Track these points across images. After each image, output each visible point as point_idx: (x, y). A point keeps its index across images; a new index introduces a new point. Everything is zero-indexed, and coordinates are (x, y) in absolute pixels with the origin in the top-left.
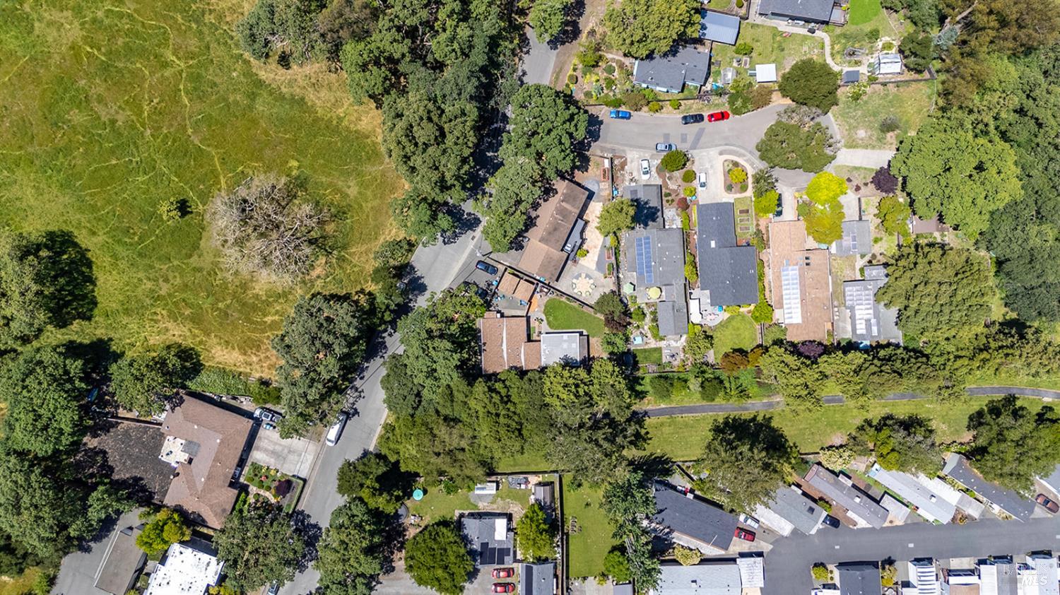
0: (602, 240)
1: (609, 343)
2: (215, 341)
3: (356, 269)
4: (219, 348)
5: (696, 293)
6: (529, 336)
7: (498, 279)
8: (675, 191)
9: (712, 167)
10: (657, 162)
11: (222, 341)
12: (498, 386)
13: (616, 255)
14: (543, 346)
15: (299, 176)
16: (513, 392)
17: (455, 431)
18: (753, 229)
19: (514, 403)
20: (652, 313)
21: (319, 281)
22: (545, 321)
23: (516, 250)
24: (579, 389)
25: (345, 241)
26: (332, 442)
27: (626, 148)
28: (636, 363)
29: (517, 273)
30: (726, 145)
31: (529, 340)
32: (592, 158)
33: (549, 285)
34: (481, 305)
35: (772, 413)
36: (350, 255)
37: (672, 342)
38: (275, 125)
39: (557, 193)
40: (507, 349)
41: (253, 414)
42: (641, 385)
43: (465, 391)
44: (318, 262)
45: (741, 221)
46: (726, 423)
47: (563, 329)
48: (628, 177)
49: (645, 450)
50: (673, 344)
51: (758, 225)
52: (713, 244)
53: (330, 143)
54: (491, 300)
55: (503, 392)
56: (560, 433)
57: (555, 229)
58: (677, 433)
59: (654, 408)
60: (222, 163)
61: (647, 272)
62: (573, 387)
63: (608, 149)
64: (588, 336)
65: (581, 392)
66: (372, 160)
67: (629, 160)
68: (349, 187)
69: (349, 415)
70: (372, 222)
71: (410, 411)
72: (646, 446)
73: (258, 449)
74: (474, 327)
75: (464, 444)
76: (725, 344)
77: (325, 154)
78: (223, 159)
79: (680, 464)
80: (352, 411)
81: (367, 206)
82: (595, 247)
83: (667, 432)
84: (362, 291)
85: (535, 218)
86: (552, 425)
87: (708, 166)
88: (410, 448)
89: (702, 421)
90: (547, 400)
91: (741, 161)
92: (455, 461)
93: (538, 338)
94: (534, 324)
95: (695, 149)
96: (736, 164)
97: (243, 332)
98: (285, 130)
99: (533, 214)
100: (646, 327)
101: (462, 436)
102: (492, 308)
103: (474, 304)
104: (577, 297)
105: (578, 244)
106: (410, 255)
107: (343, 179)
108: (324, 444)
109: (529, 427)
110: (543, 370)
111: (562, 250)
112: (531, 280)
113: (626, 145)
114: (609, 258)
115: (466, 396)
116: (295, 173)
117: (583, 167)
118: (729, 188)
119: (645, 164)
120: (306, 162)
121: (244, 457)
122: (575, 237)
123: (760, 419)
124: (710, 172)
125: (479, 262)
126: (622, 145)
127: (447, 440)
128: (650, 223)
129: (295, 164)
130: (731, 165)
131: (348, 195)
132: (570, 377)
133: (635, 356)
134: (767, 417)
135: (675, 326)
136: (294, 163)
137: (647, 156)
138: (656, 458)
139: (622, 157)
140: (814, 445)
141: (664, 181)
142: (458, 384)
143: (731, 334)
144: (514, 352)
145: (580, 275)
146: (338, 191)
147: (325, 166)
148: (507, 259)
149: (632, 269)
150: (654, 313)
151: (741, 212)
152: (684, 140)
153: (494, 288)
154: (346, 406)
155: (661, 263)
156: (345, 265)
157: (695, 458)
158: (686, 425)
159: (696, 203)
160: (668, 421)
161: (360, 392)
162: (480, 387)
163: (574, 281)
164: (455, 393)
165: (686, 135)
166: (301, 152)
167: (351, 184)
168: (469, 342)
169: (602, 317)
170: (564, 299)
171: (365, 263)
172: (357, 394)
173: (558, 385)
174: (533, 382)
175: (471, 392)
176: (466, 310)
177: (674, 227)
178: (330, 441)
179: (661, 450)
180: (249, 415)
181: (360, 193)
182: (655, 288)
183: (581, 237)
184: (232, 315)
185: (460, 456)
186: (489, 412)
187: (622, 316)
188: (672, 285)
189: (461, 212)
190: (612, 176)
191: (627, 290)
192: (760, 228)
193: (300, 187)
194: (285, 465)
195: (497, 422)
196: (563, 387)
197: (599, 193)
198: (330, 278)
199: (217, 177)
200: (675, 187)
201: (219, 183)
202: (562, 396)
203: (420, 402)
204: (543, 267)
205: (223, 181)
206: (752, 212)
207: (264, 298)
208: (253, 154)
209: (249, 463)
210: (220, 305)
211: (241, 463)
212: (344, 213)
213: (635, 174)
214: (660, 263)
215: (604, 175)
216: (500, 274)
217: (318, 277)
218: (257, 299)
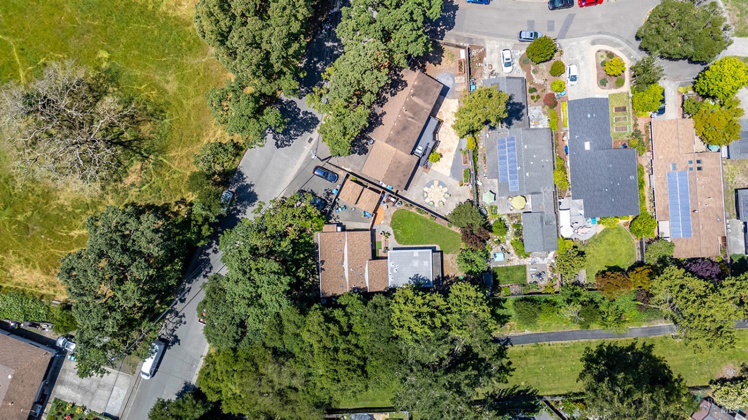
0: (457, 142)
1: (466, 261)
2: (14, 258)
3: (175, 176)
4: (18, 267)
5: (565, 202)
6: (374, 252)
7: (338, 187)
8: (541, 86)
9: (583, 58)
10: (522, 52)
11: (22, 259)
12: (337, 313)
13: (475, 158)
14: (390, 264)
15: (110, 69)
16: (355, 320)
17: (284, 369)
18: (630, 130)
19: (356, 333)
20: (515, 226)
21: (134, 189)
22: (393, 235)
23: (359, 154)
24: (435, 320)
25: (164, 144)
26: (148, 375)
27: (484, 37)
28: (496, 283)
29: (360, 181)
30: (599, 33)
31: (375, 257)
32: (446, 48)
33: (396, 194)
34: (319, 217)
35: (653, 340)
36: (170, 159)
37: (538, 259)
38: (82, 11)
39: (406, 85)
40: (349, 268)
41: (55, 342)
42: (503, 308)
43: (296, 320)
44: (132, 169)
45: (617, 120)
46: (600, 352)
47: (412, 243)
48: (487, 71)
49: (507, 382)
50: (539, 261)
51: (636, 125)
52: (587, 146)
53: (145, 32)
54: (330, 211)
55: (343, 320)
56: (412, 370)
57: (405, 128)
58: (544, 363)
59: (517, 334)
60: (20, 54)
61: (511, 178)
62: (428, 318)
63: (465, 38)
64: (441, 252)
65: (438, 324)
66: (194, 50)
67: (488, 51)
68: (168, 82)
69: (166, 343)
70: (194, 122)
71: (232, 344)
72: (508, 378)
73: (62, 383)
74: (311, 241)
75: (295, 382)
76: (598, 260)
77: (139, 44)
78: (23, 49)
79: (549, 399)
80: (171, 339)
81: (188, 104)
82: (450, 150)
83: (533, 362)
84: (183, 201)
85: (381, 115)
86: (401, 362)
87: (578, 57)
88: (233, 387)
89: (572, 349)
90: (396, 332)
91: (616, 51)
92: (286, 403)
93: (384, 255)
94: (380, 238)
95: (564, 38)
96: (611, 55)
97: (45, 248)
98: (93, 16)
99: (379, 110)
100: (508, 242)
101: (293, 375)
102: (332, 221)
103: (309, 217)
104: (429, 208)
105: (430, 147)
106: (237, 160)
107: (160, 72)
108: (139, 377)
109: (374, 363)
110: (390, 293)
111: (412, 153)
112: (376, 188)
113: (484, 34)
114: (466, 162)
115: (299, 327)
116: (105, 65)
117: (435, 58)
118: (603, 83)
119: (507, 55)
120: (119, 53)
121: (46, 393)
122: (427, 138)
123: (639, 346)
124: (581, 64)
125: (316, 168)
126: (480, 33)
127: (276, 379)
128: (514, 121)
129: (106, 55)
130: (605, 56)
131: (166, 91)
132: (424, 305)
133: (495, 275)
134: (647, 344)
135: (544, 241)
136: (104, 54)
137: (509, 46)
138: (520, 392)
139: (480, 48)
140: (702, 377)
141: (529, 74)
142: (289, 313)
143: (606, 250)
144: (356, 271)
145: (432, 183)
146: (153, 86)
147: (140, 57)
148: (349, 163)
149: (494, 174)
150: (517, 226)
151: (617, 110)
152: (551, 27)
153: (334, 197)
154: (163, 332)
155: (529, 168)
156: (163, 172)
157: (565, 392)
158: (554, 354)
159: (565, 99)
160: (534, 349)
161: (181, 317)
162: (315, 316)
163: (426, 189)
164: (285, 323)
165: (553, 22)
166: (111, 41)
167: (170, 78)
168: (306, 258)
169: (458, 231)
170: (414, 210)
171: (185, 169)
172: (177, 319)
173: (409, 315)
174: (379, 310)
175: (304, 322)
176: (300, 223)
177: (540, 126)
178: (144, 373)
179: (526, 382)
180: (50, 344)
181: (180, 89)
182: (519, 197)
183: (434, 139)
184: (33, 229)
185: (292, 396)
186: (325, 347)
187: (483, 229)
188: (540, 193)
189: (296, 111)
190: (469, 68)
191: (486, 199)
192: (639, 128)
193: (111, 82)
194: (93, 401)
195: (334, 359)
196: (415, 317)
197: (453, 88)
198: (147, 186)
199: (15, 70)
200: (541, 82)
201: (18, 77)
202: (415, 329)
203: (244, 334)
204: (391, 173)
205: (22, 74)
206: (629, 109)
207: (70, 209)
208: (56, 44)
209: (52, 399)
210: (20, 218)
211: (43, 399)
212: (162, 111)
213: (495, 67)
214: (526, 168)
215: (460, 67)
216: (340, 181)
217: (133, 185)
218: (62, 210)
